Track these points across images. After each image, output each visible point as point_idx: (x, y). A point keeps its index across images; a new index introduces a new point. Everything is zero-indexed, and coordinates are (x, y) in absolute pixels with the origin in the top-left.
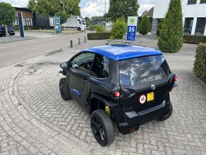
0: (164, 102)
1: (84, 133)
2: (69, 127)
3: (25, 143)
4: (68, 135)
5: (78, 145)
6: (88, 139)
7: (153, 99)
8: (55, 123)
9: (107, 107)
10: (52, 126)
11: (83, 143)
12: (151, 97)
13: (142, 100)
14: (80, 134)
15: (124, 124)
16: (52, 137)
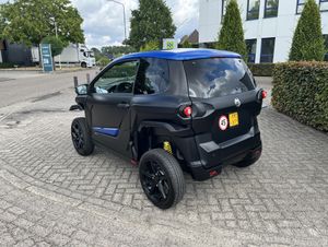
0: (252, 129)
1: (128, 197)
2: (100, 191)
3: (24, 222)
4: (100, 202)
5: (121, 214)
6: (138, 204)
7: (237, 123)
8: (73, 188)
9: (166, 144)
10: (68, 193)
11: (130, 211)
12: (234, 119)
13: (223, 124)
14: (122, 198)
15: (199, 163)
16: (73, 209)
